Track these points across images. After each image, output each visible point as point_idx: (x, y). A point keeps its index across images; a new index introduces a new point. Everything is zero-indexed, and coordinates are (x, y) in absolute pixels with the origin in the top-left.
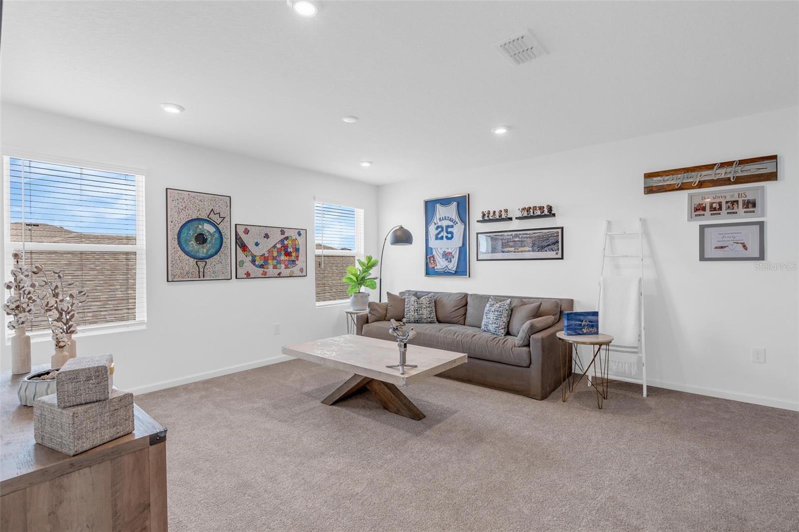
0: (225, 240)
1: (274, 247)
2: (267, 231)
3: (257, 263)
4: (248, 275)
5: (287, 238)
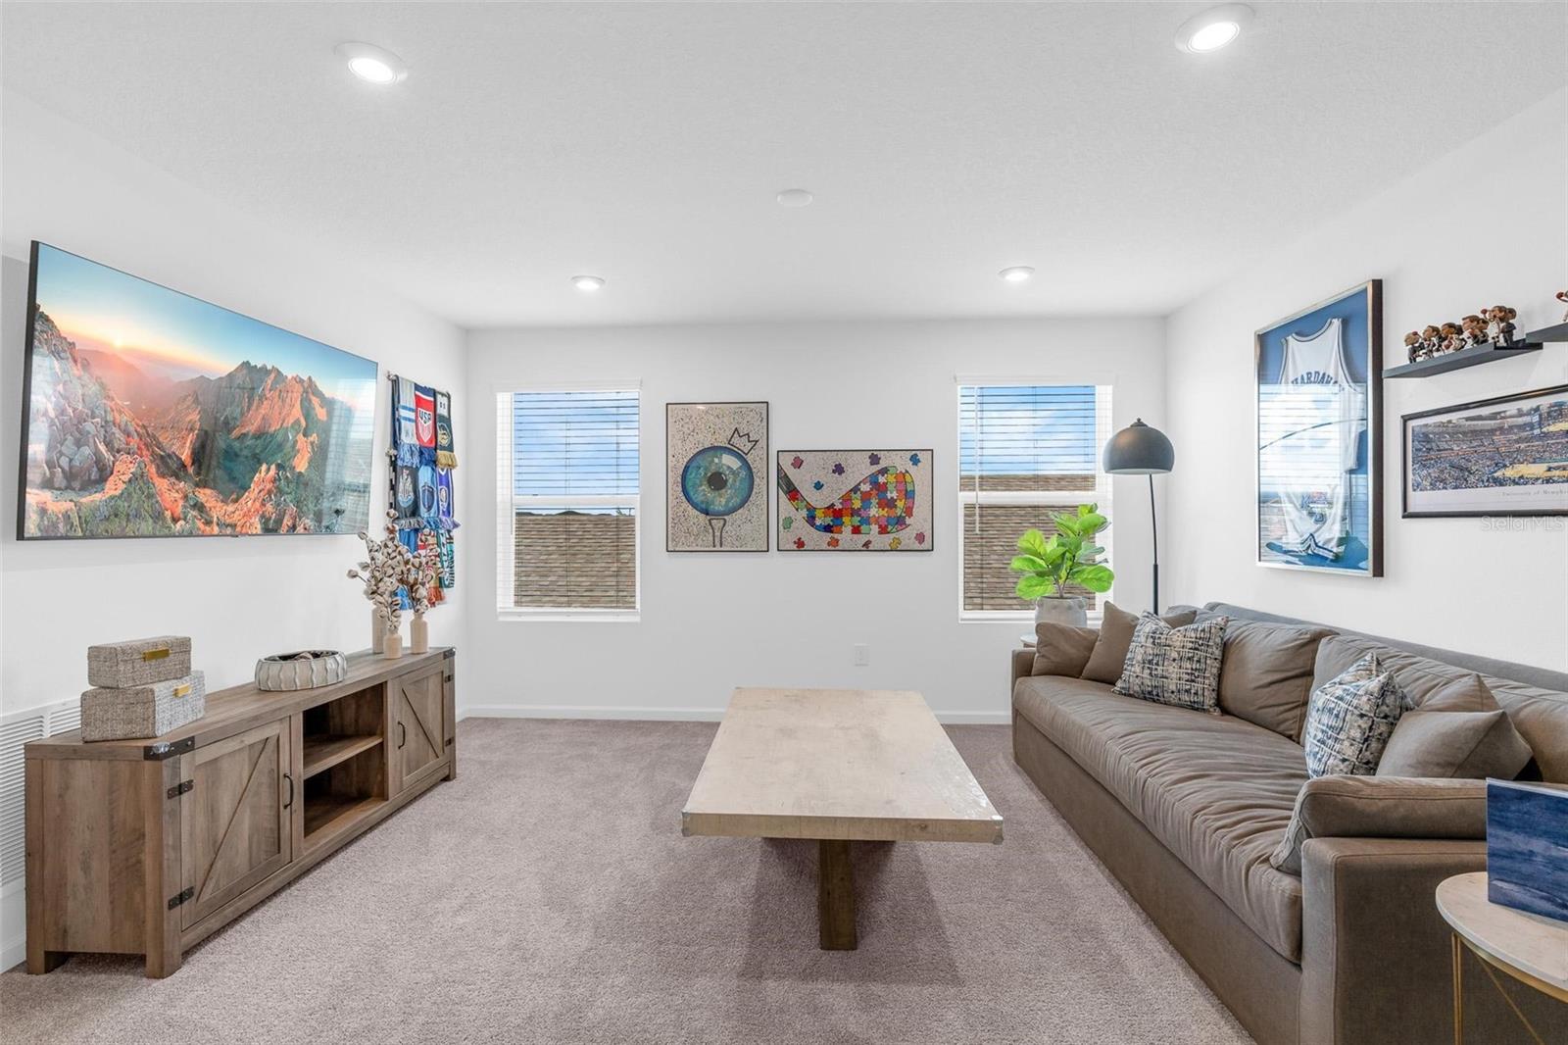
0: (757, 481)
1: (856, 489)
2: (840, 459)
3: (818, 522)
4: (800, 545)
5: (884, 471)
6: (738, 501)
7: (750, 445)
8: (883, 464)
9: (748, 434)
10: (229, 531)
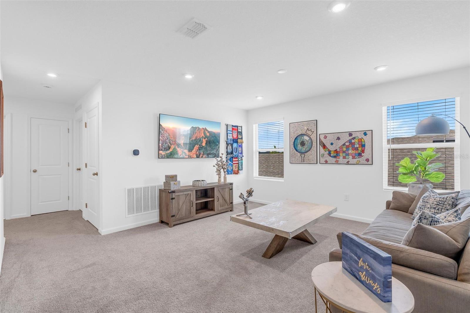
0: (314, 143)
1: (344, 145)
2: (339, 135)
3: (332, 155)
4: (326, 162)
5: (354, 138)
6: (308, 149)
7: (312, 133)
8: (353, 136)
9: (311, 130)
10: (190, 157)
